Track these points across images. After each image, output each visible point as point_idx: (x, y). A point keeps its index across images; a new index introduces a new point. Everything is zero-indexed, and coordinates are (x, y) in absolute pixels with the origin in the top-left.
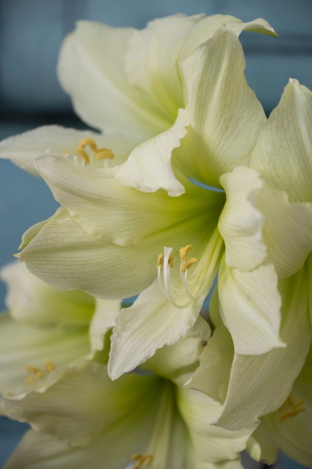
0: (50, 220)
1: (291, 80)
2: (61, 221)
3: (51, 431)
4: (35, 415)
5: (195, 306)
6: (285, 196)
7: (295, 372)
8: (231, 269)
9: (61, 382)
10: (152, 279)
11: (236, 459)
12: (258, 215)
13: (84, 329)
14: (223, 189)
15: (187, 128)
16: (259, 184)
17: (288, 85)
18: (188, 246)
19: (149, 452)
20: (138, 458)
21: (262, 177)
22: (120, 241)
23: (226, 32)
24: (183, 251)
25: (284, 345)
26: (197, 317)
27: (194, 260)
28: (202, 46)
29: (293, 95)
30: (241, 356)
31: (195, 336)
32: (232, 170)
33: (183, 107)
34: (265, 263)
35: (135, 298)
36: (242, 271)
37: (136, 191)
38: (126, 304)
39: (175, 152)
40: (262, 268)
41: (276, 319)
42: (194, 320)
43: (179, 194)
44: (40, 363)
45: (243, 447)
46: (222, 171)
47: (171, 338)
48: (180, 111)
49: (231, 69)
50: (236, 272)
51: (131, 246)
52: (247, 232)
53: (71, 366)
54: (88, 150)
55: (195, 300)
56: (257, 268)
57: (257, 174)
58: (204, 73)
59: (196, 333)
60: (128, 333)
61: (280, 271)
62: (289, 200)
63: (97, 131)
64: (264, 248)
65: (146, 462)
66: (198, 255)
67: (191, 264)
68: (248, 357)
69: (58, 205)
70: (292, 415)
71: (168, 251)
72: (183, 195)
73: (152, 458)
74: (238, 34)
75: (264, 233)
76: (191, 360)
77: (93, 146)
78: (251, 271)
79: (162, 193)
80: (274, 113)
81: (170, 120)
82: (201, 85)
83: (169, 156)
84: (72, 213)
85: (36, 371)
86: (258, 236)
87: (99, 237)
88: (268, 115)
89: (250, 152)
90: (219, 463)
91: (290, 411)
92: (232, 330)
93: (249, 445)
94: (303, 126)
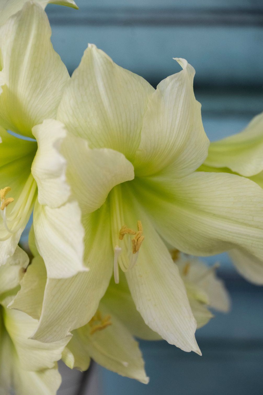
1: (90, 45)
5: (14, 239)
6: (86, 144)
7: (101, 292)
8: (43, 206)
11: (54, 368)
12: (62, 160)
14: (34, 138)
15: (3, 87)
16: (63, 134)
17: (87, 49)
18: (6, 188)
21: (66, 128)
23: (34, 5)
24: (2, 192)
25: (87, 269)
26: (16, 247)
27: (11, 199)
28: (13, 16)
29: (91, 57)
30: (53, 280)
31: (16, 264)
32: (42, 123)
34: (70, 200)
36: (52, 208)
40: (68, 205)
41: (80, 248)
42: (13, 250)
45: (59, 358)
46: (34, 124)
49: (39, 36)
50: (47, 208)
52: (53, 175)
55: (14, 233)
56: (64, 205)
57: (63, 125)
58: (16, 40)
59: (17, 262)
61: (82, 207)
62: (90, 147)
64: (69, 188)
67: (9, 203)
68: (59, 280)
70: (101, 329)
74: (44, 7)
75: (68, 175)
76: (14, 285)
78: (59, 207)
80: (75, 73)
82: (13, 50)
86: (63, 178)
88: (71, 74)
89: (57, 107)
90: (42, 371)
91: (99, 325)
92: (45, 258)
93: (64, 355)
94: (101, 84)
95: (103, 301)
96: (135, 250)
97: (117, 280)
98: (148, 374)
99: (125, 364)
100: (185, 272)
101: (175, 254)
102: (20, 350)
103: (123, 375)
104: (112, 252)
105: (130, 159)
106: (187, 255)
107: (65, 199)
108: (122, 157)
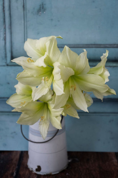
0: (22, 72)
2: (24, 73)
3: (26, 113)
4: (23, 111)
6: (65, 66)
7: (67, 99)
9: (27, 104)
10: (41, 83)
12: (60, 70)
13: (31, 95)
15: (47, 55)
16: (60, 65)
17: (65, 47)
19: (43, 116)
20: (42, 117)
21: (60, 63)
22: (35, 76)
23: (54, 38)
24: (46, 78)
25: (64, 93)
27: (48, 79)
28: (49, 40)
30: (57, 96)
31: (51, 94)
32: (55, 63)
33: (46, 52)
34: (61, 79)
35: (38, 86)
37: (38, 67)
38: (37, 87)
39: (45, 59)
40: (60, 80)
41: (63, 89)
43: (45, 67)
44: (23, 102)
46: (53, 63)
47: (44, 94)
48: (45, 52)
49: (54, 44)
50: (56, 81)
51: (37, 77)
52: (57, 73)
53: (29, 101)
54: (29, 60)
55: (49, 87)
58: (50, 45)
60: (37, 93)
61: (63, 80)
62: (66, 67)
63: (31, 58)
64: (61, 76)
65: (43, 118)
66: (49, 78)
69: (24, 70)
70: (69, 107)
71: (43, 78)
72: (46, 67)
73: (44, 117)
74: (56, 38)
75: (61, 73)
77: (30, 59)
78: (58, 81)
79: (42, 67)
80: (62, 52)
81: (43, 55)
82: (49, 47)
83: (44, 60)
84: (26, 71)
85: (22, 103)
86: (60, 74)
87: (31, 75)
88: (61, 52)
90: (57, 117)
91: (68, 107)
92: (56, 93)
93: (62, 113)
94: (68, 54)
95: (67, 101)
96: (75, 90)
97: (71, 97)
98: (79, 117)
99: (75, 115)
100: (85, 95)
101: (82, 91)
102: (52, 113)
103: (74, 117)
104: (69, 91)
105: (74, 70)
106: (85, 92)
107: (60, 79)
108: (72, 70)
